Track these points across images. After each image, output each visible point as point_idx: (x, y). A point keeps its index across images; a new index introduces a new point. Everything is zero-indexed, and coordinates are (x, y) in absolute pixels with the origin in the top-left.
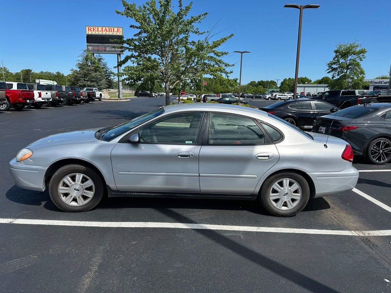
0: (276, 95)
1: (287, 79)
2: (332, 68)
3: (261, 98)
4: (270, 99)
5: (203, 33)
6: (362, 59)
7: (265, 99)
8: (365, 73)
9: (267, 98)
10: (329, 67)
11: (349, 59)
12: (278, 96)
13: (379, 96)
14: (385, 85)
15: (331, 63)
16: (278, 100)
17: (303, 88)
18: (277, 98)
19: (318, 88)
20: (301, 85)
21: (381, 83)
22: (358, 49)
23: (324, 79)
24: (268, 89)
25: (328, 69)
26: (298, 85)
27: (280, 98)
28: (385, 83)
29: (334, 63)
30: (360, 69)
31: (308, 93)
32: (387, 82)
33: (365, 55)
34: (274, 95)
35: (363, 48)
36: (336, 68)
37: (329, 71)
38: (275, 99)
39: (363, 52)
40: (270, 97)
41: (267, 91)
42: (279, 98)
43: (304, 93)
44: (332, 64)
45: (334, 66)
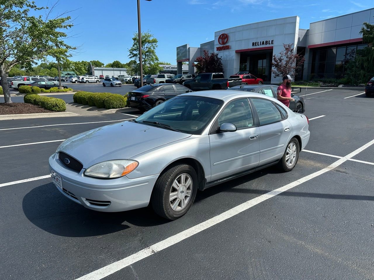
0: (83, 78)
1: (81, 62)
2: (133, 54)
3: (64, 81)
4: (76, 82)
5: (41, 9)
6: (155, 47)
7: (72, 82)
8: (159, 59)
9: (74, 81)
10: (130, 53)
11: (145, 46)
12: (85, 79)
13: (183, 79)
14: (167, 69)
15: (132, 49)
16: (86, 83)
17: (101, 71)
18: (85, 81)
19: (115, 72)
20: (97, 68)
21: (164, 68)
22: (151, 39)
23: (115, 63)
24: (62, 72)
25: (130, 55)
26: (95, 68)
27: (88, 81)
28: (167, 68)
29: (135, 50)
30: (155, 56)
31: (106, 76)
32: (168, 67)
33: (157, 44)
34: (81, 78)
35: (155, 38)
36: (137, 54)
37: (131, 56)
38: (82, 82)
39: (154, 41)
40: (76, 80)
41: (62, 73)
42: (86, 81)
43: (103, 76)
44: (133, 51)
45: (135, 52)
